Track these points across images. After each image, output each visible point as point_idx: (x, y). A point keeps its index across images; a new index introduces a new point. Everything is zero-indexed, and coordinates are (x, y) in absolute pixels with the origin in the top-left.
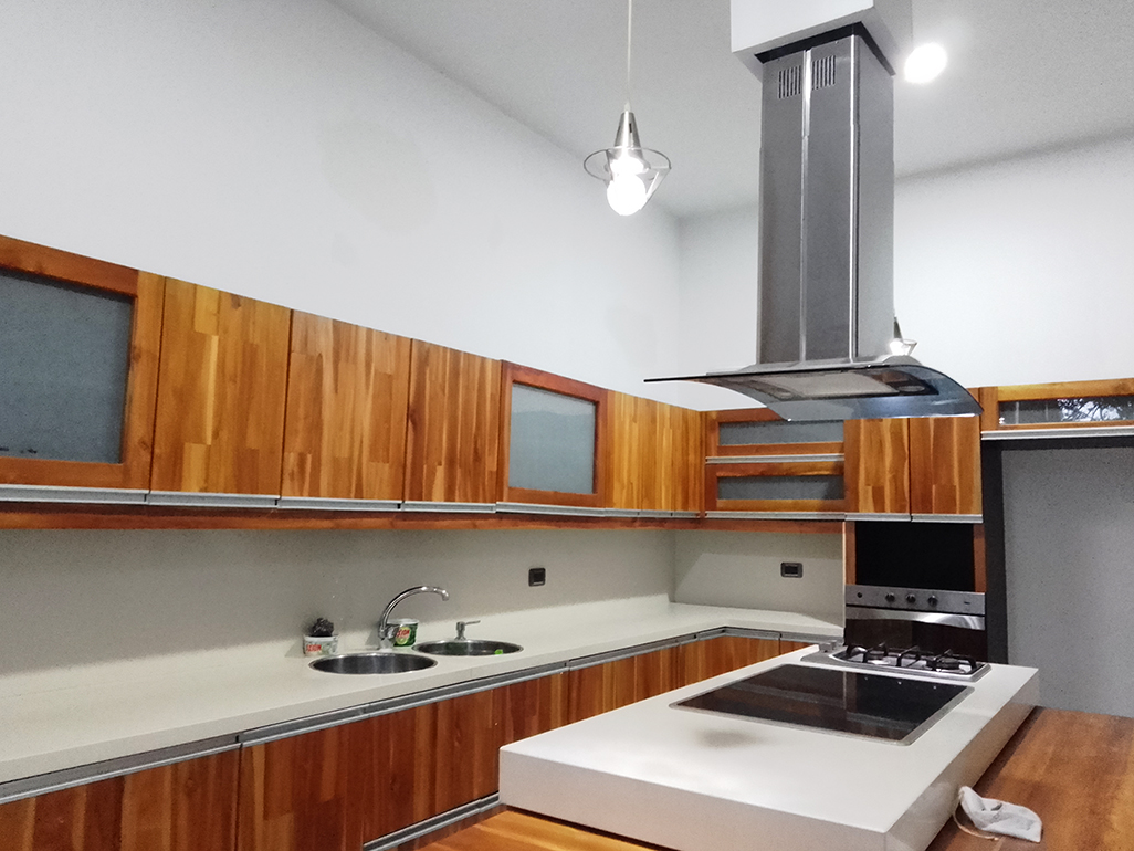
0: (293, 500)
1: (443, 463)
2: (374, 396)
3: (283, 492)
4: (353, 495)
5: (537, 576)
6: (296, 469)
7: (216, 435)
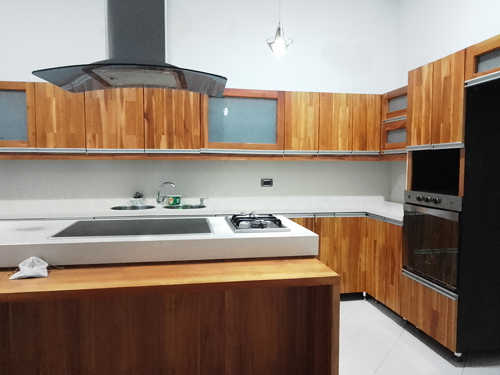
0: (91, 150)
1: (165, 133)
2: (126, 111)
3: (87, 147)
4: (119, 147)
5: (268, 183)
6: (92, 139)
7: (58, 129)
